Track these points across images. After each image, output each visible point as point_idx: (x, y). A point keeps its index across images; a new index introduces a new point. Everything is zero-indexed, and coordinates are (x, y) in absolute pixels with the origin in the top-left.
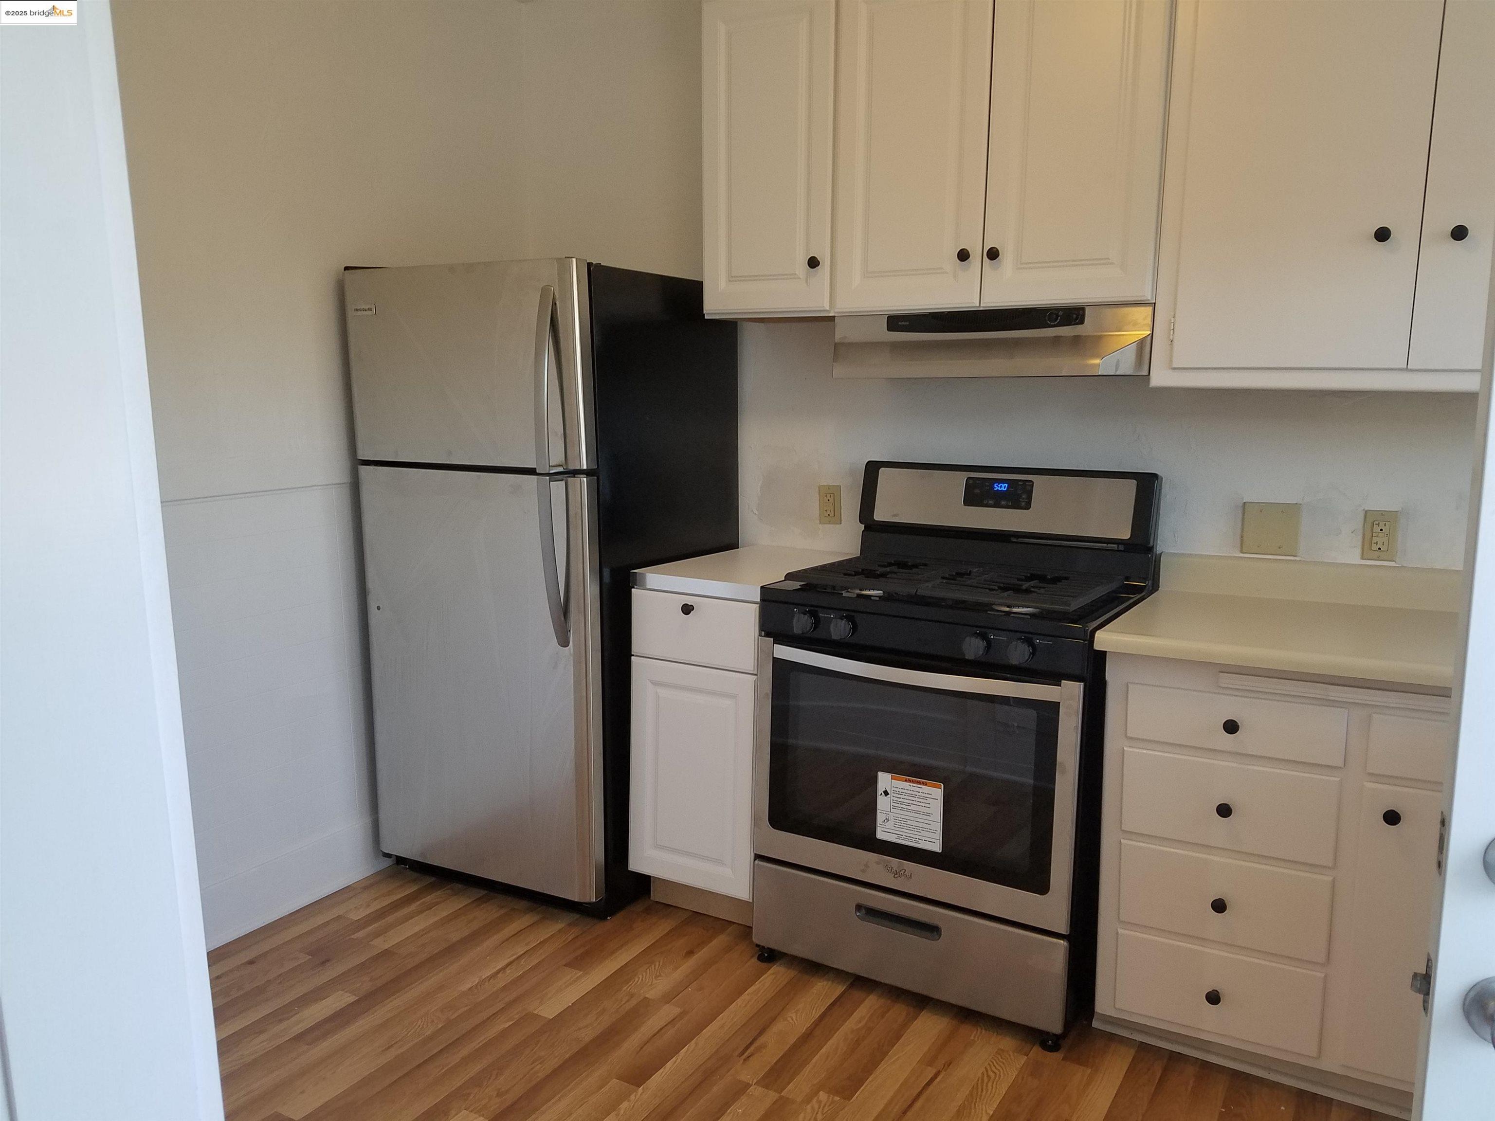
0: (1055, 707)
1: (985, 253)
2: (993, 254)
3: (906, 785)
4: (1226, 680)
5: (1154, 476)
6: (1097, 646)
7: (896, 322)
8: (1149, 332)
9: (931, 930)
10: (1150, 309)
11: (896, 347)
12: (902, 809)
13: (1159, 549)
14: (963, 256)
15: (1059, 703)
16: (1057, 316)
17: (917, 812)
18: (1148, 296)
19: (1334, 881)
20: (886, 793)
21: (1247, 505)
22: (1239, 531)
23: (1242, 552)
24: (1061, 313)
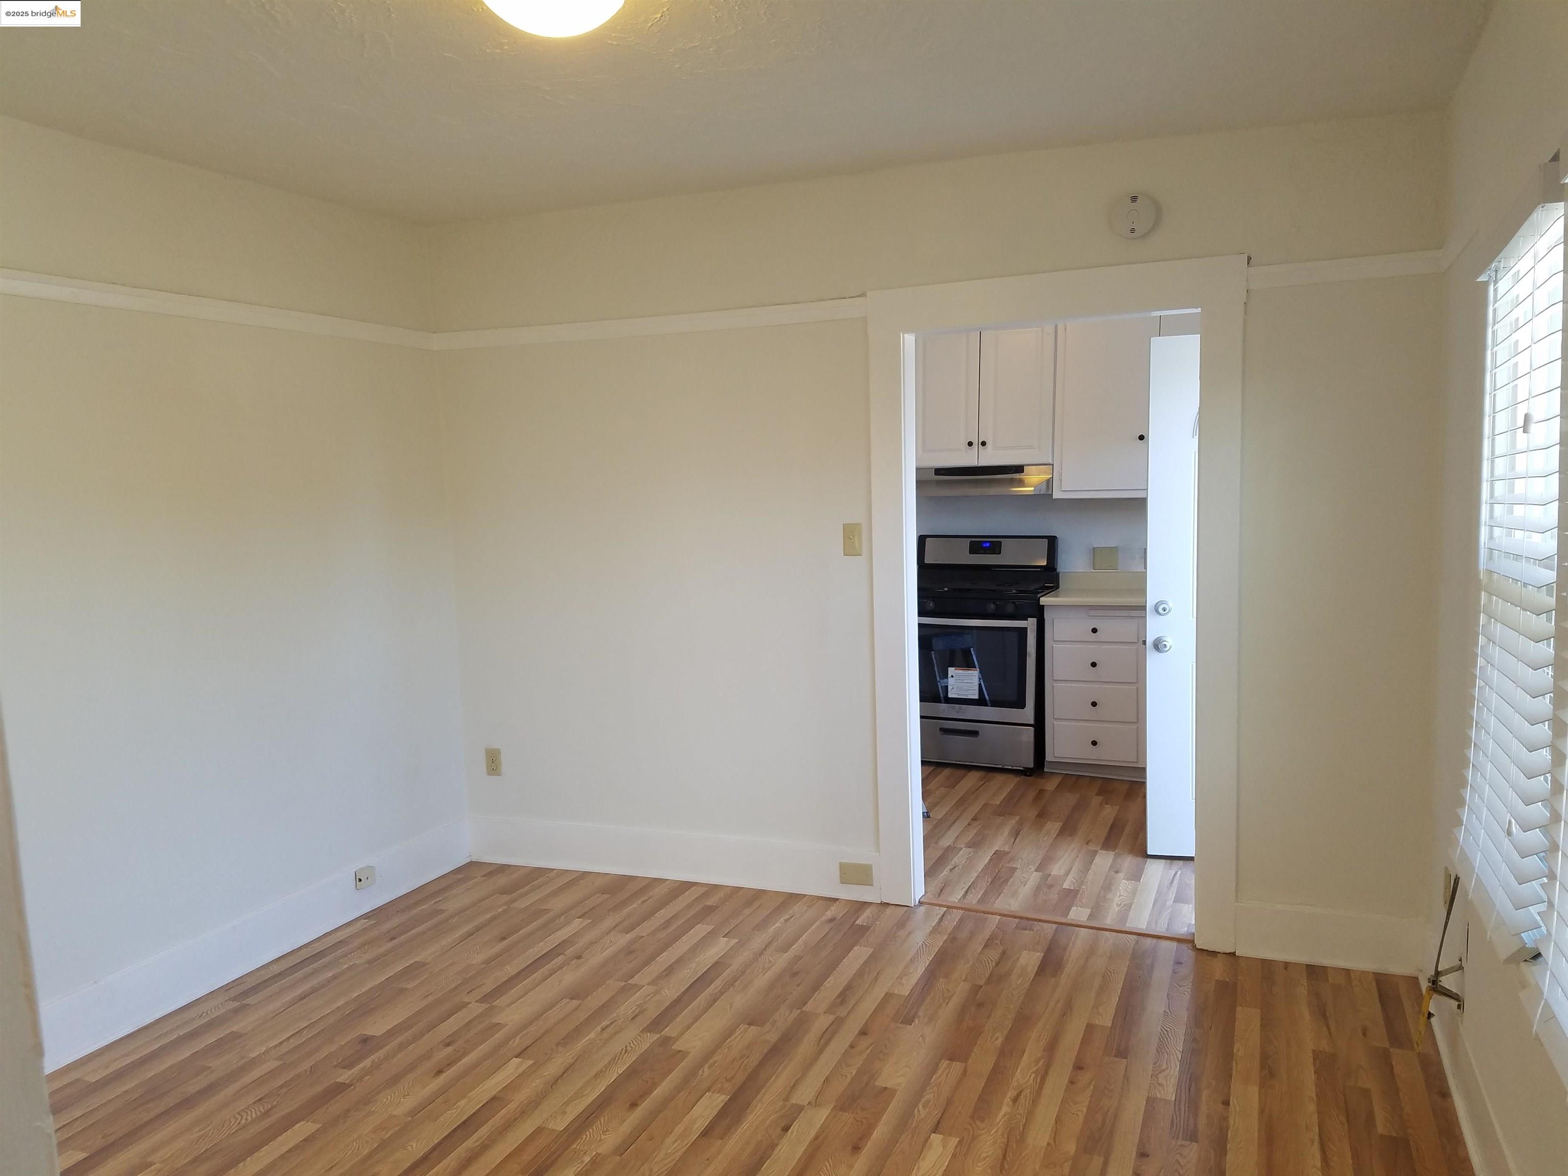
0: (1024, 631)
1: (980, 444)
2: (984, 444)
3: (961, 671)
4: (1092, 613)
5: (1055, 537)
6: (1041, 604)
7: (939, 471)
8: (1051, 476)
9: (975, 733)
10: (1051, 466)
11: (938, 483)
12: (960, 682)
13: (1058, 571)
14: (970, 444)
15: (1027, 628)
16: (1012, 469)
17: (967, 683)
18: (1051, 462)
19: (1137, 688)
20: (952, 676)
21: (1095, 549)
22: (1092, 561)
23: (1094, 569)
24: (1014, 468)
